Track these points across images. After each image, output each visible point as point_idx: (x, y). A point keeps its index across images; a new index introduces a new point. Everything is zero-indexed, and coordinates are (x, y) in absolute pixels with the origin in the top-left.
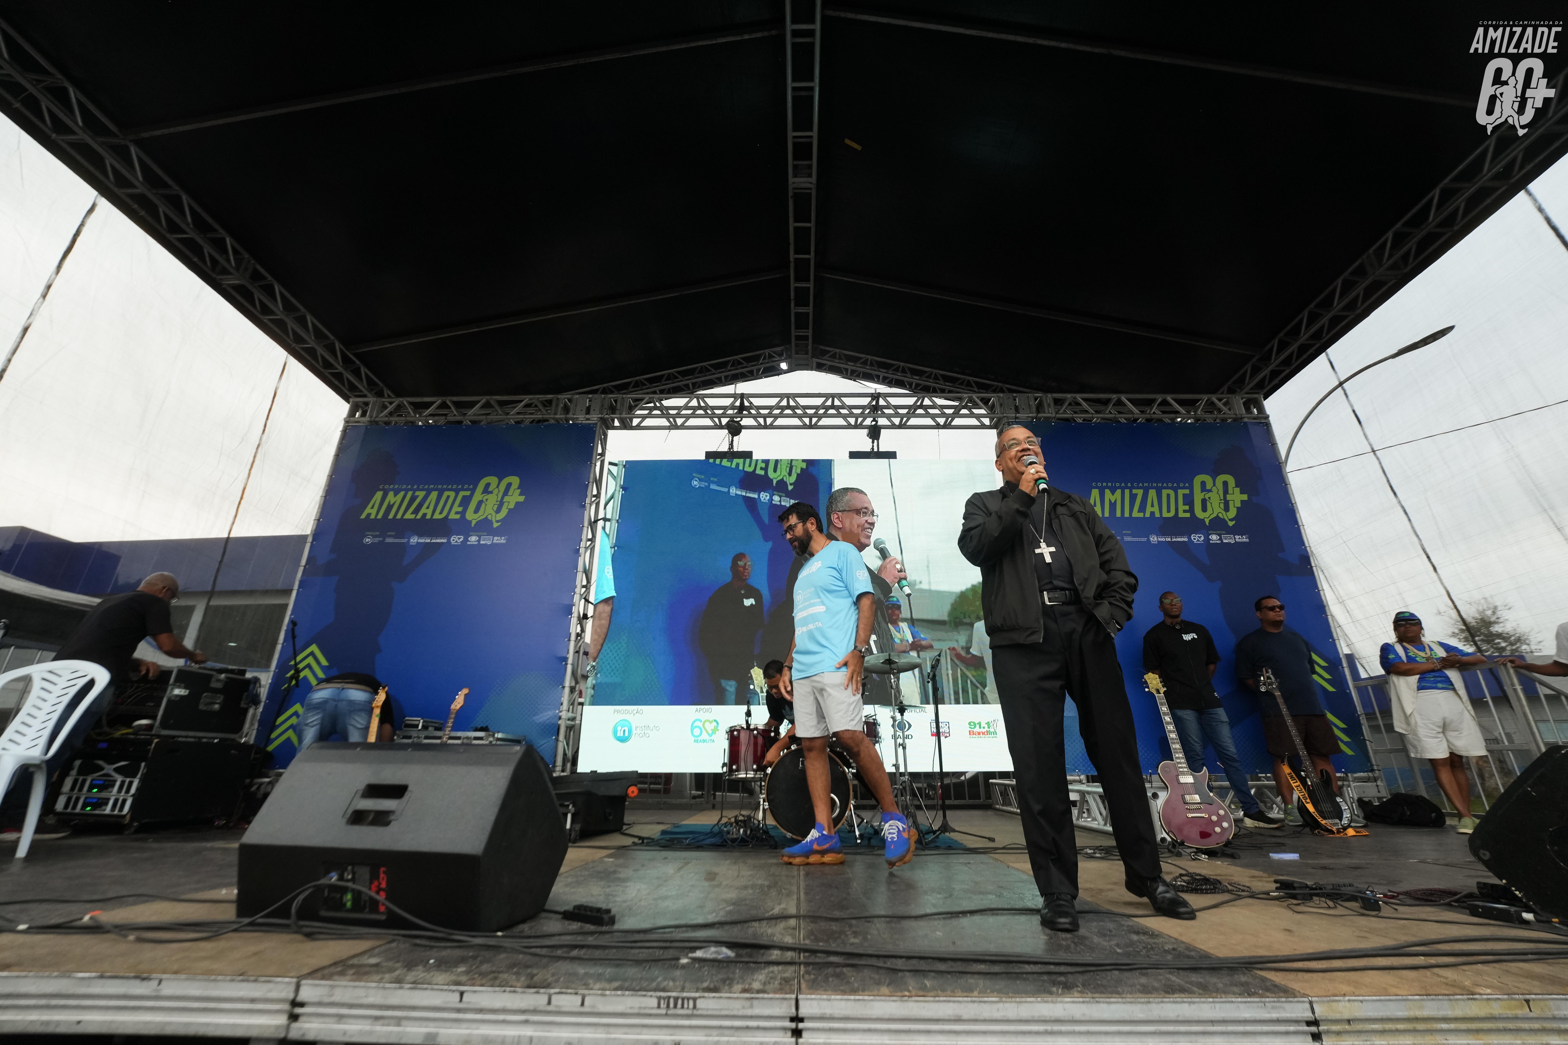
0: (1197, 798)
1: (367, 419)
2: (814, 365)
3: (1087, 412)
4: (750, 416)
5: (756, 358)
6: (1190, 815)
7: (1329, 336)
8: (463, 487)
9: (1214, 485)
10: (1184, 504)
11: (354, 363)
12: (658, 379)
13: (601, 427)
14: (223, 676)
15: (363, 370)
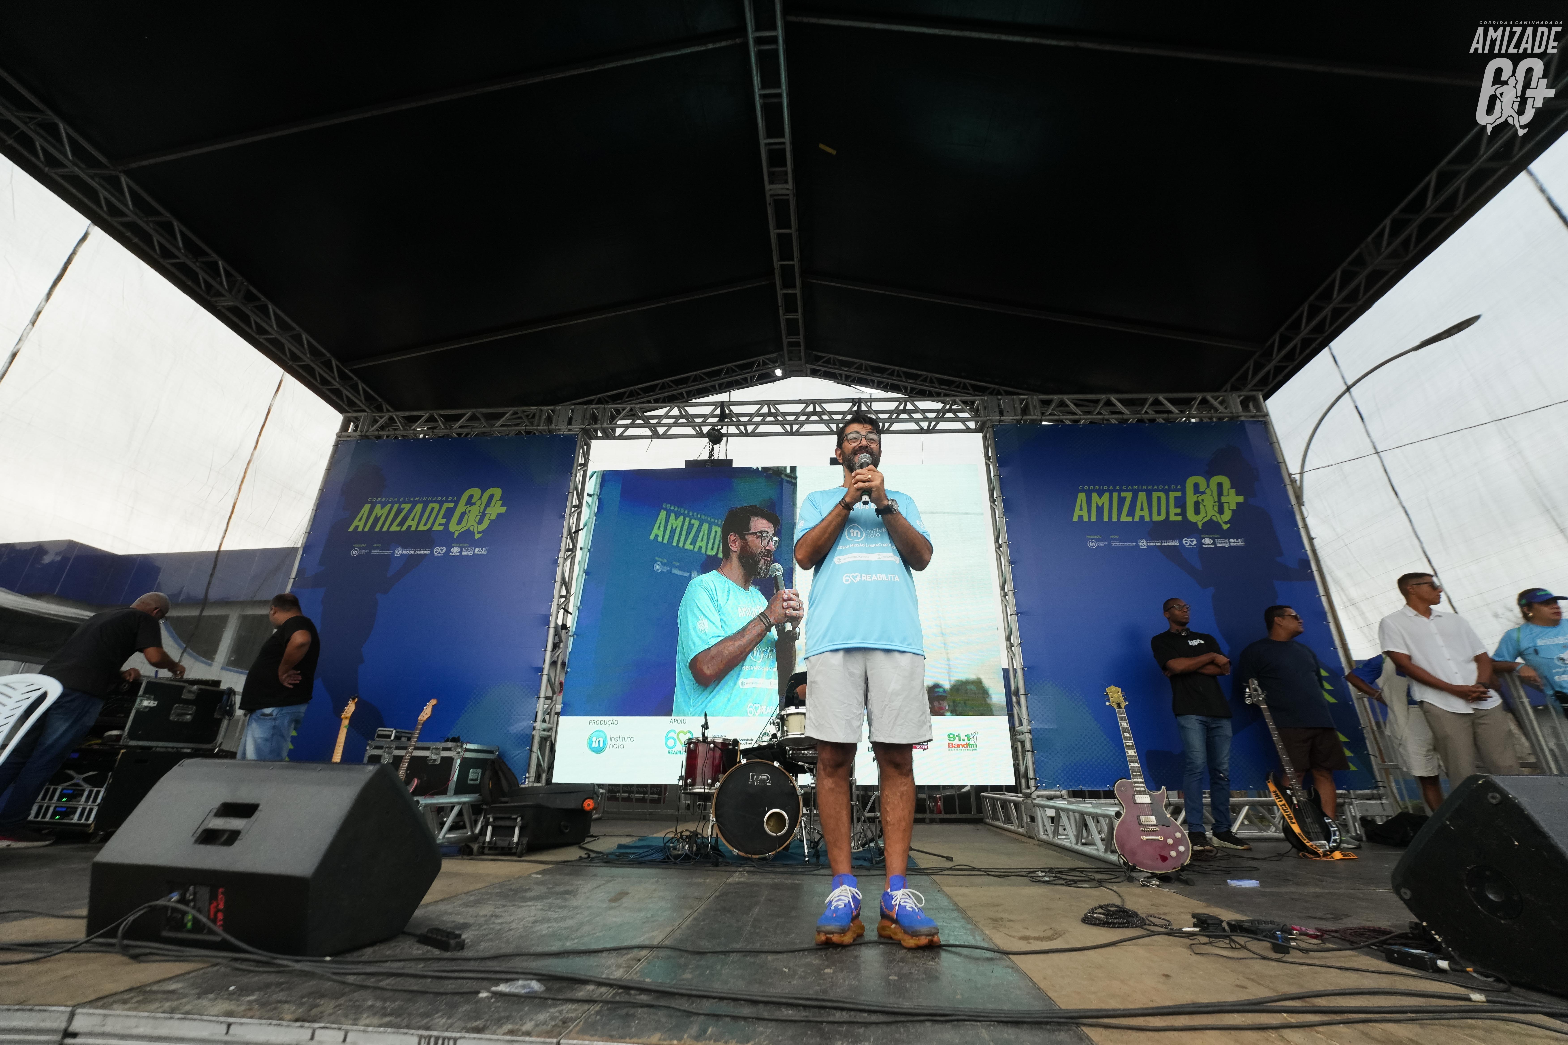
0: (1153, 819)
1: (358, 433)
2: (809, 371)
3: (1075, 414)
4: (732, 423)
5: (750, 366)
6: (1145, 838)
7: (1333, 328)
8: (447, 499)
9: (1208, 486)
10: (1176, 507)
11: (352, 379)
12: (652, 389)
13: (583, 437)
14: (195, 687)
15: (361, 386)
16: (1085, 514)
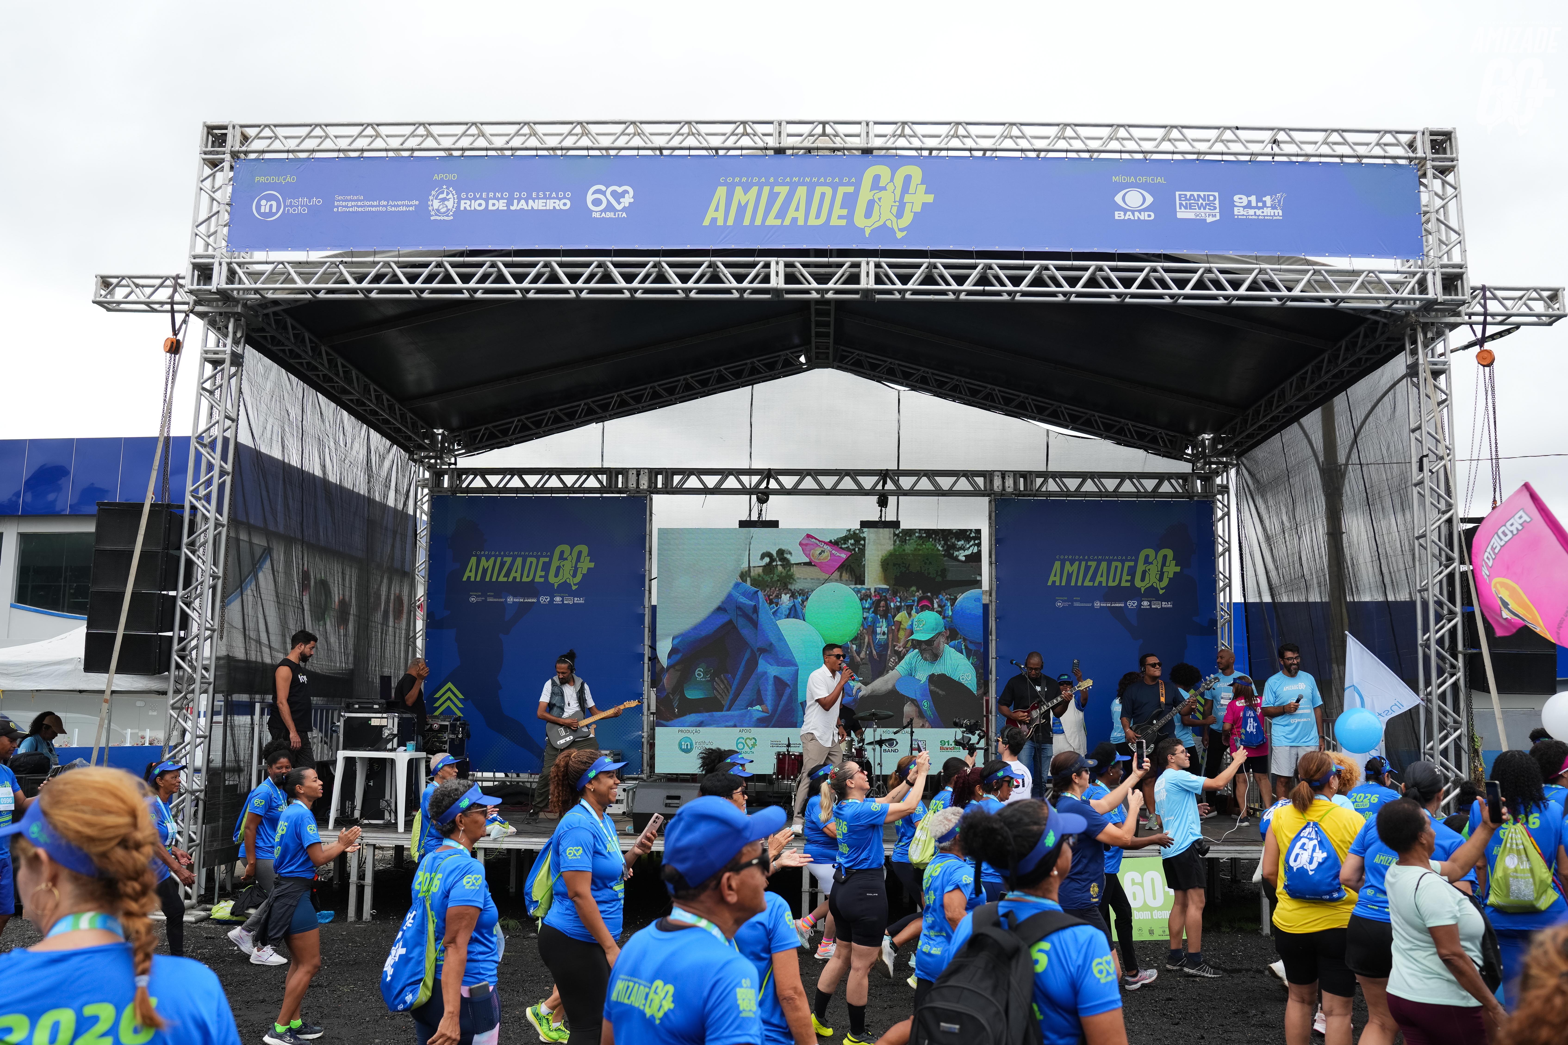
8: (542, 553)
9: (1156, 558)
10: (1128, 574)
16: (1057, 579)
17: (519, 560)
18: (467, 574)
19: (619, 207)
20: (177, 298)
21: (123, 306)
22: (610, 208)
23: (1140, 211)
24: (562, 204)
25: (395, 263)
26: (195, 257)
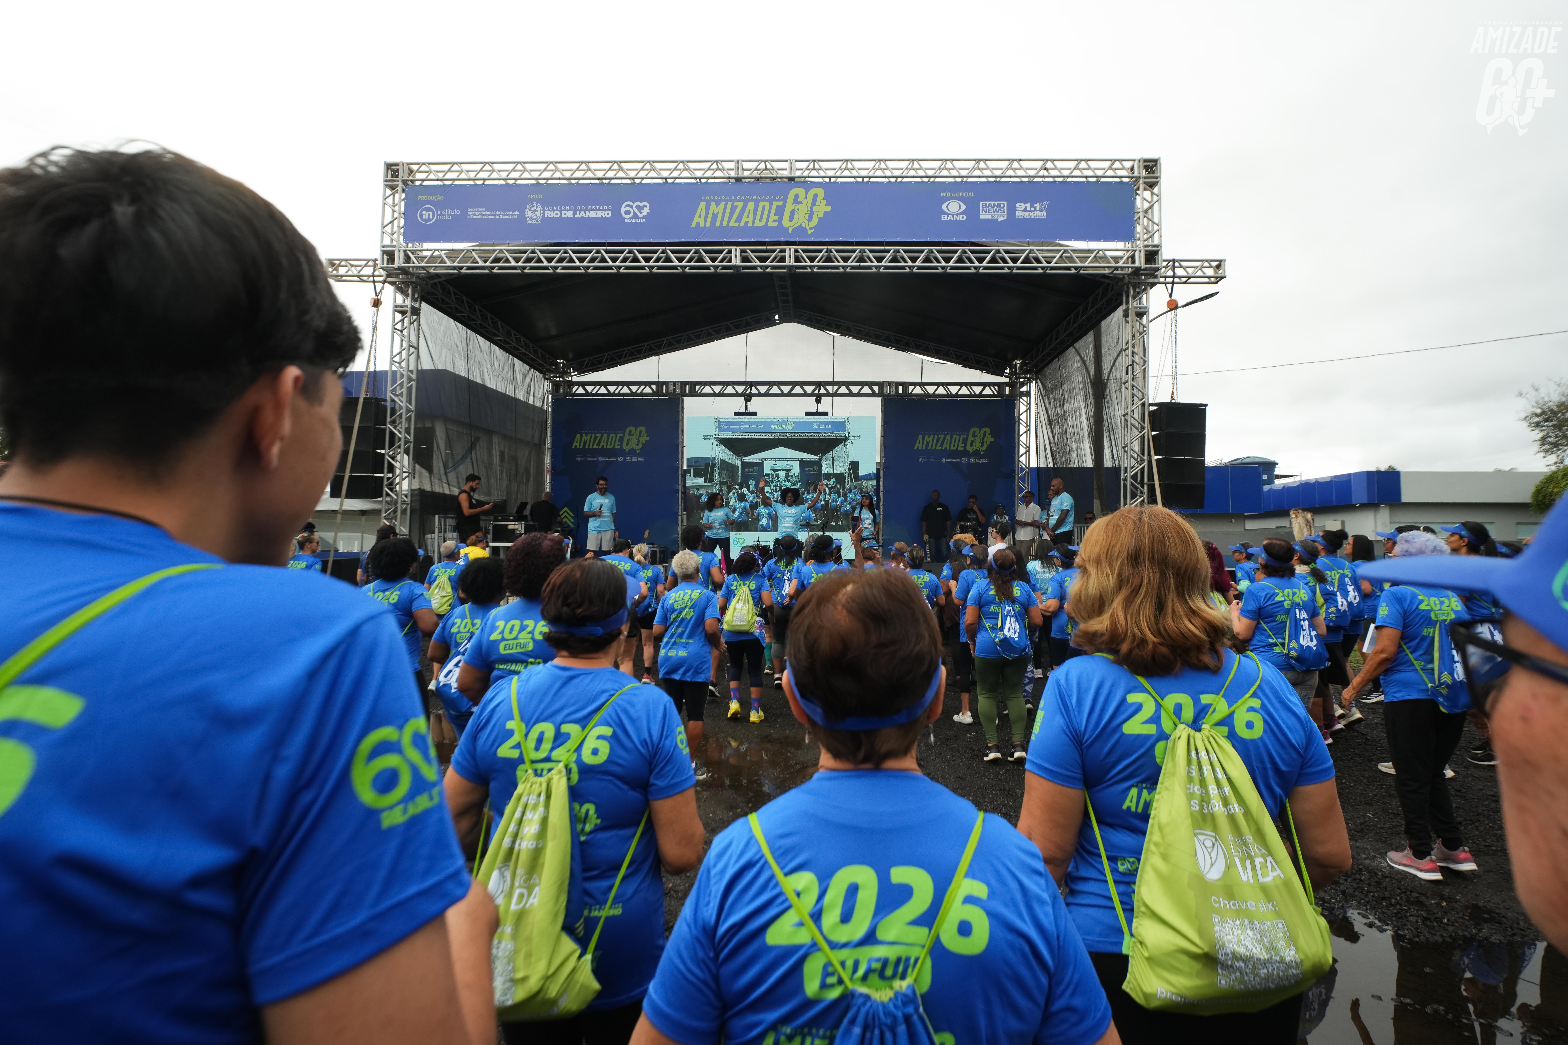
8: (619, 432)
9: (979, 433)
10: (963, 442)
16: (920, 446)
17: (605, 436)
18: (575, 444)
19: (641, 216)
20: (376, 273)
21: (344, 278)
22: (635, 216)
23: (957, 215)
24: (606, 214)
25: (507, 250)
26: (383, 247)
